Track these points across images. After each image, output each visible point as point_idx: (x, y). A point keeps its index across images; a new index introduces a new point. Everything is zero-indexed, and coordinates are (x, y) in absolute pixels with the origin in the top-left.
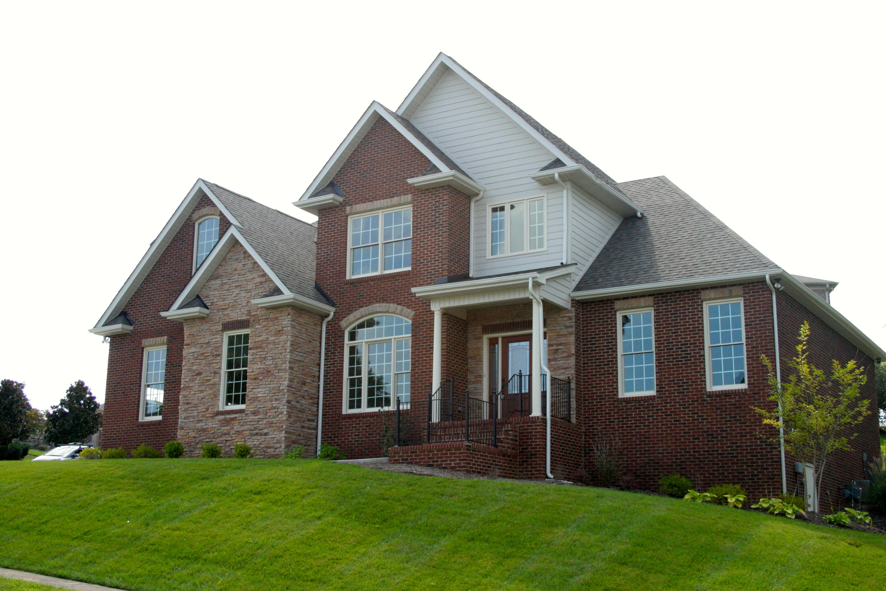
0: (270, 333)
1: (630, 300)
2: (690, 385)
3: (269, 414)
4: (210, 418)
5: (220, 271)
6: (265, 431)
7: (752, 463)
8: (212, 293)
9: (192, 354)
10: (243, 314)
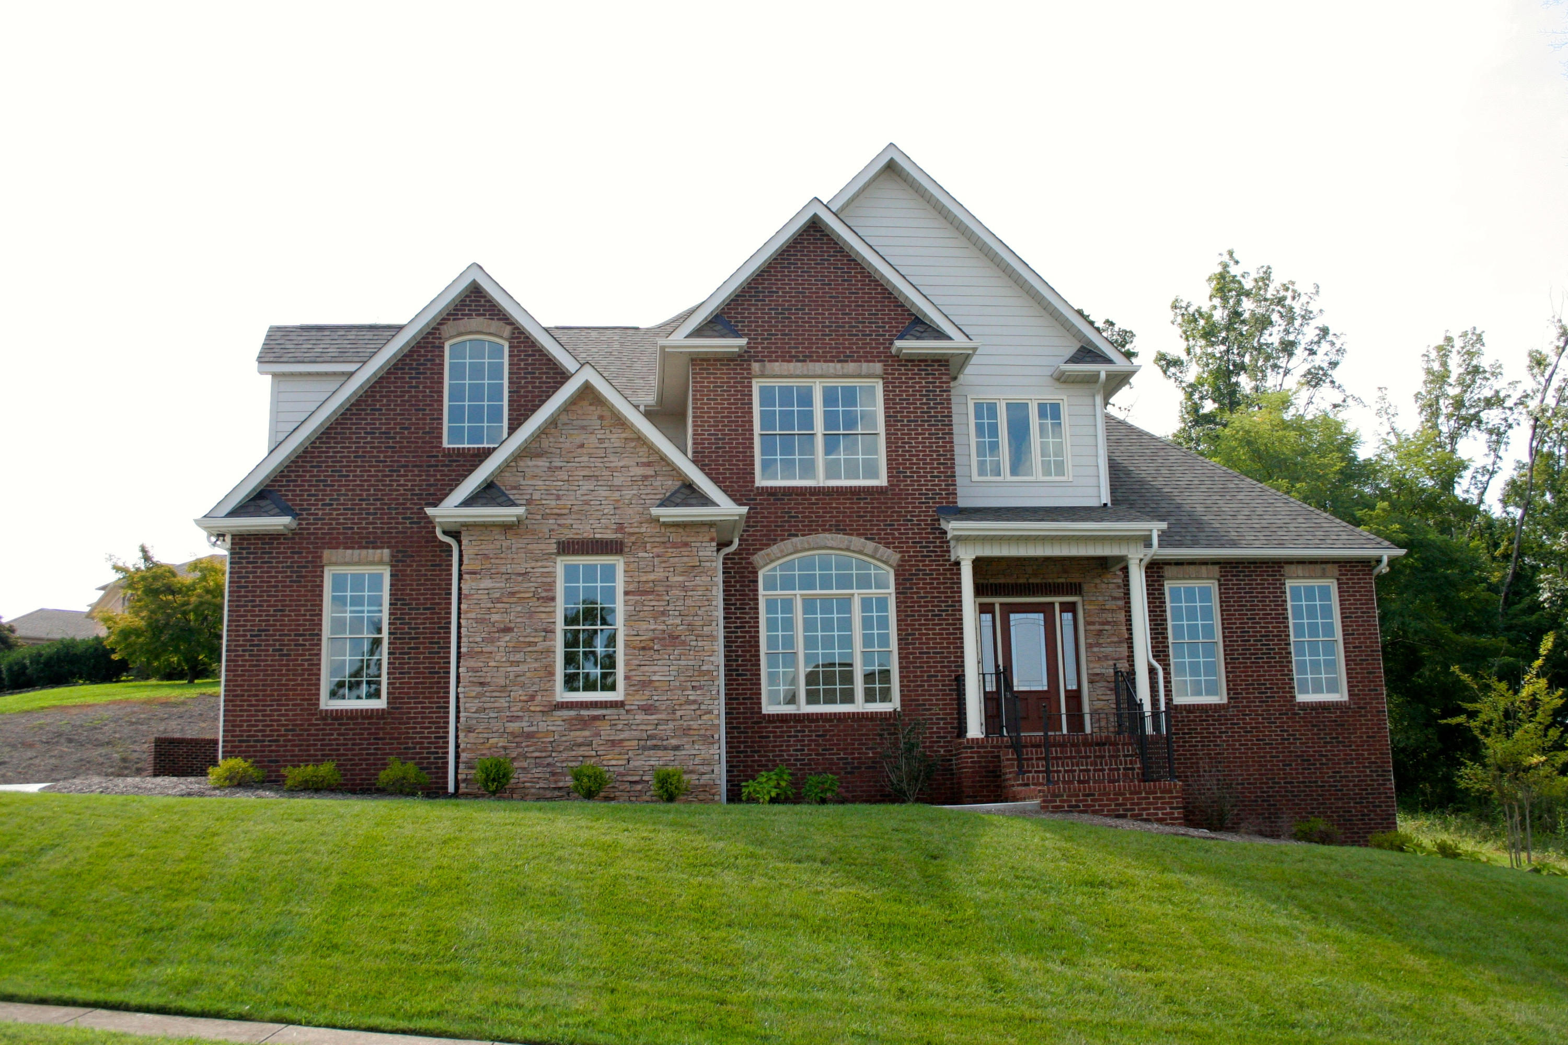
0: (672, 569)
1: (1185, 567)
2: (1276, 693)
3: (679, 713)
4: (541, 714)
5: (545, 443)
6: (674, 742)
7: (1361, 798)
8: (530, 483)
9: (486, 592)
10: (607, 528)
